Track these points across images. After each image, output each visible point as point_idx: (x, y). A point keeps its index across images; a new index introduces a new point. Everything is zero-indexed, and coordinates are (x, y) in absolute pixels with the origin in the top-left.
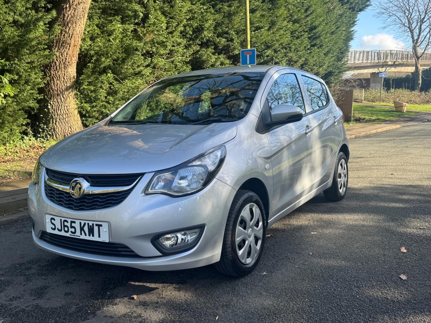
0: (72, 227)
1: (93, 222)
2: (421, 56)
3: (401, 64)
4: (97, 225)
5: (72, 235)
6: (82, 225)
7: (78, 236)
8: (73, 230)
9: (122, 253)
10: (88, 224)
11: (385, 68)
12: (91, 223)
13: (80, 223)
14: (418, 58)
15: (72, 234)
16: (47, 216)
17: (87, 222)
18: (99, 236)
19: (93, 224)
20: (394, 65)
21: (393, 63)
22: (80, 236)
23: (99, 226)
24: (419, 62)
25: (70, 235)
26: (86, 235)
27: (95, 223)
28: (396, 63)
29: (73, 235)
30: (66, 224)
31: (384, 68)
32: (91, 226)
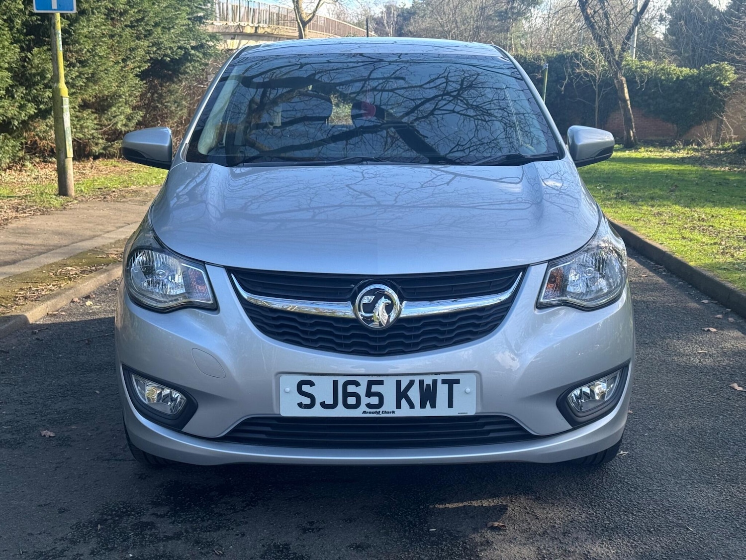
0: (369, 394)
1: (435, 377)
2: (310, 20)
3: (268, 33)
4: (444, 382)
5: (370, 413)
6: (403, 387)
7: (388, 413)
8: (375, 400)
9: (492, 435)
10: (421, 382)
11: (238, 41)
12: (428, 380)
13: (398, 383)
14: (305, 24)
15: (368, 410)
16: (284, 379)
17: (417, 379)
18: (451, 405)
19: (435, 382)
20: (255, 36)
21: (253, 31)
22: (393, 412)
23: (451, 383)
24: (306, 32)
25: (364, 412)
26: (412, 406)
27: (439, 378)
28: (260, 31)
29: (373, 413)
30: (351, 389)
31: (235, 41)
32: (428, 386)
